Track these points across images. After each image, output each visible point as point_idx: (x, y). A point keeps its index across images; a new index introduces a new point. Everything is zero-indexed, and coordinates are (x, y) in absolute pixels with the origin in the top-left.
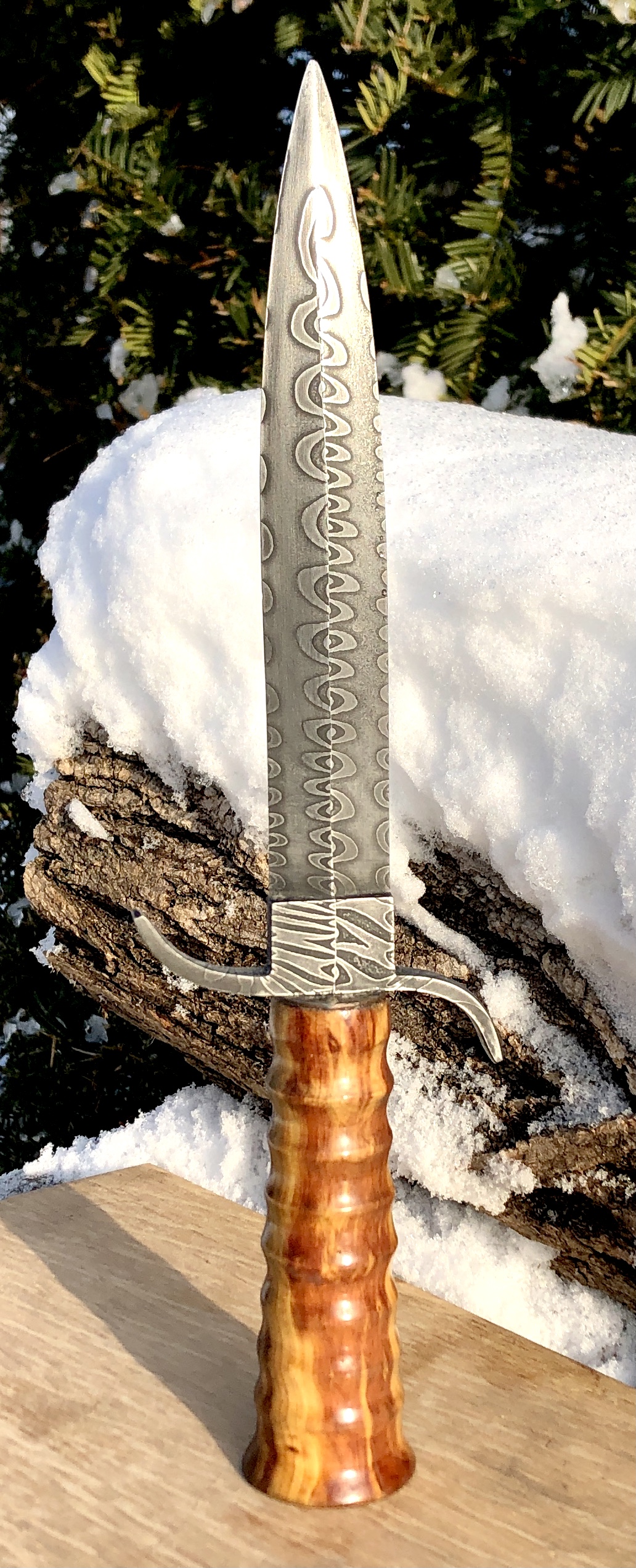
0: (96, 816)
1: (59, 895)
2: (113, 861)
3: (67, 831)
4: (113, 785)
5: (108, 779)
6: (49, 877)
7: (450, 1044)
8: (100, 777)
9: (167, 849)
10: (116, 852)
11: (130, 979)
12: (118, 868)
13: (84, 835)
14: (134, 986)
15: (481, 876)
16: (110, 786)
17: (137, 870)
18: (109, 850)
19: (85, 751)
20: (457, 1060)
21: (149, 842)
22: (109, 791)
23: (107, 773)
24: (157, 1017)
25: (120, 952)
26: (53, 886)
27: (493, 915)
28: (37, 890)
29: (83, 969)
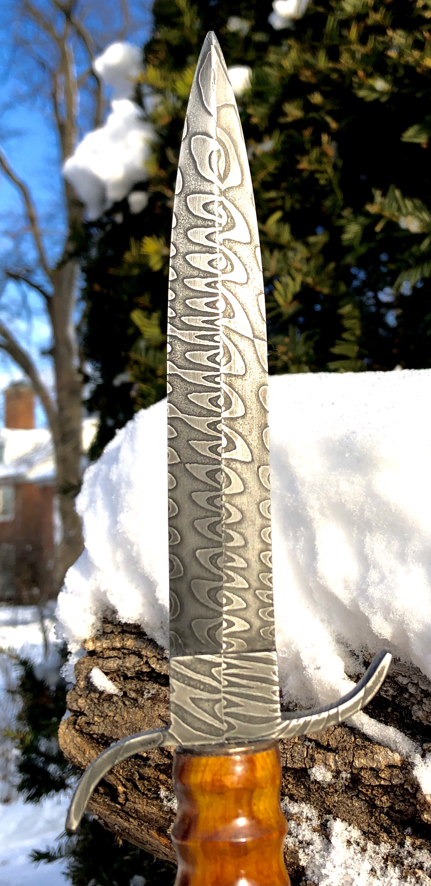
0: (111, 679)
1: (84, 743)
2: (122, 710)
3: (89, 693)
4: (123, 653)
5: (119, 649)
6: (77, 731)
7: (391, 826)
8: (114, 649)
9: (161, 696)
10: (124, 704)
11: (136, 806)
12: (125, 714)
13: (102, 693)
14: (140, 812)
15: (403, 676)
16: (121, 655)
17: (140, 714)
18: (119, 702)
19: (104, 632)
20: (398, 840)
21: (149, 692)
22: (120, 658)
23: (118, 645)
24: (157, 836)
25: (129, 785)
26: (80, 737)
27: (415, 707)
28: (68, 741)
29: (102, 803)
